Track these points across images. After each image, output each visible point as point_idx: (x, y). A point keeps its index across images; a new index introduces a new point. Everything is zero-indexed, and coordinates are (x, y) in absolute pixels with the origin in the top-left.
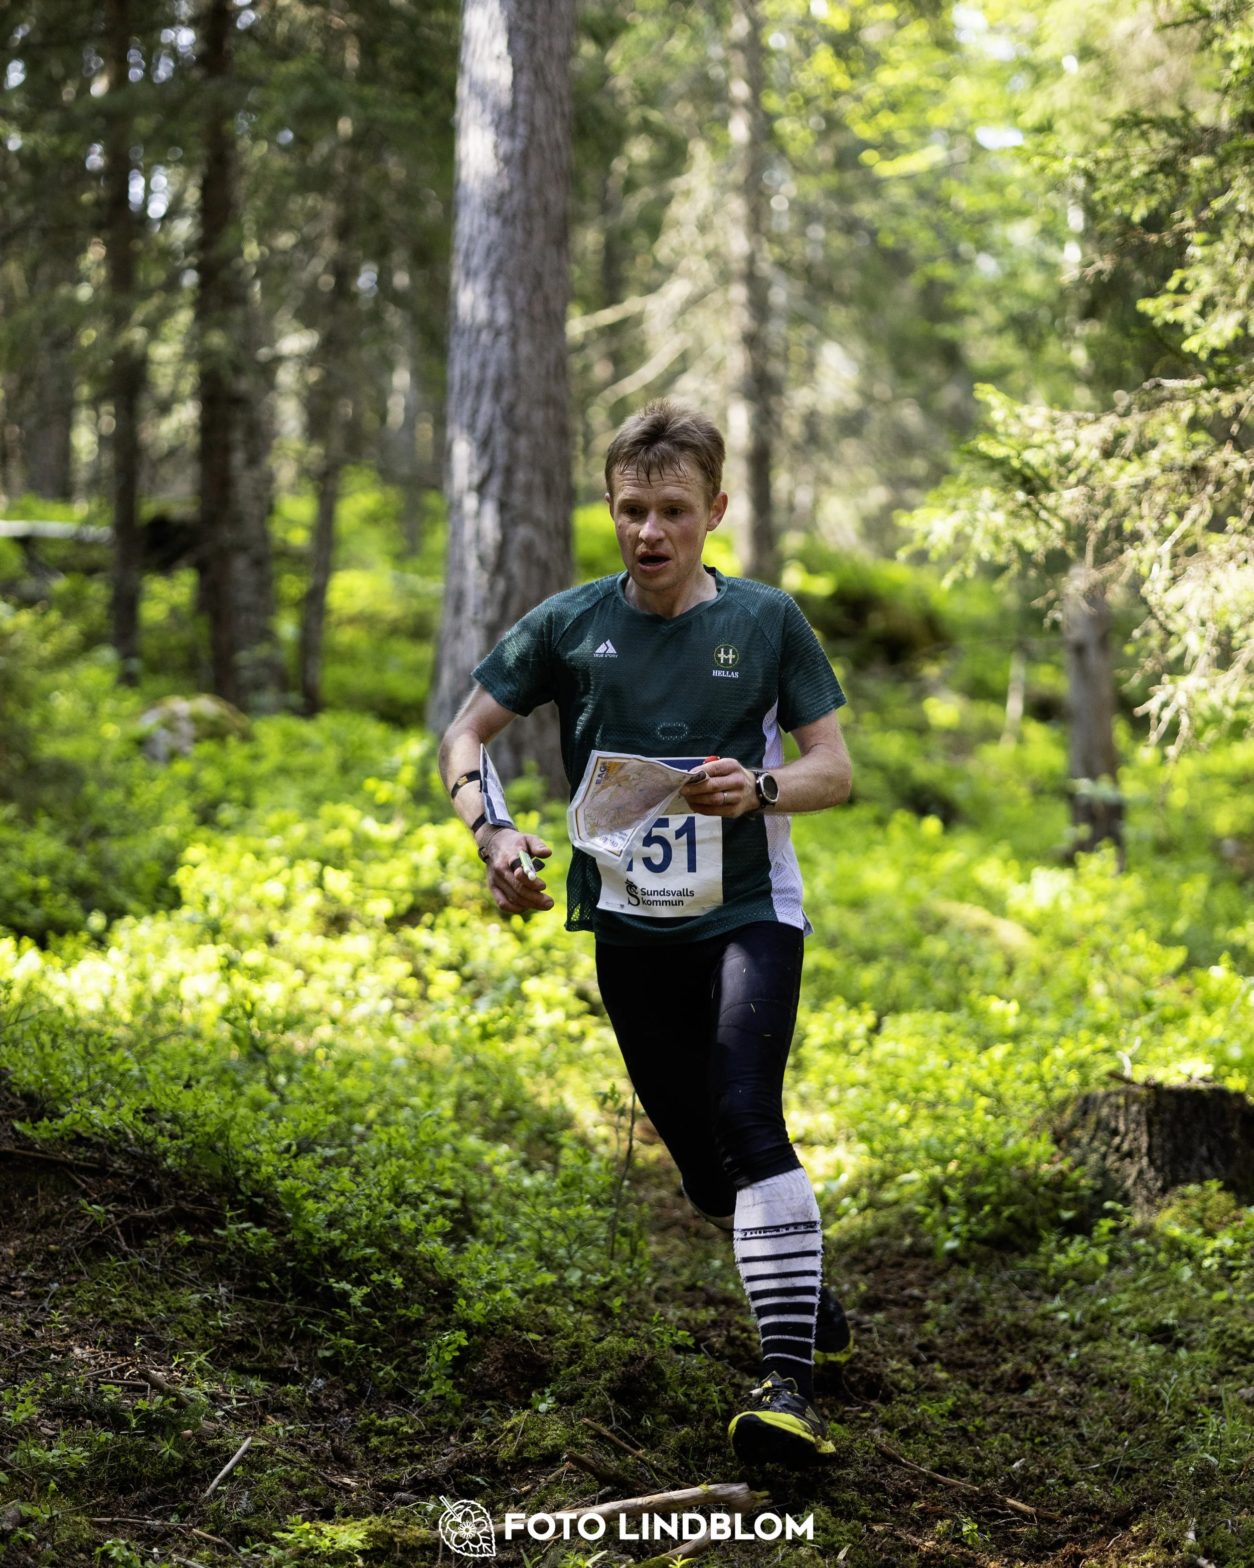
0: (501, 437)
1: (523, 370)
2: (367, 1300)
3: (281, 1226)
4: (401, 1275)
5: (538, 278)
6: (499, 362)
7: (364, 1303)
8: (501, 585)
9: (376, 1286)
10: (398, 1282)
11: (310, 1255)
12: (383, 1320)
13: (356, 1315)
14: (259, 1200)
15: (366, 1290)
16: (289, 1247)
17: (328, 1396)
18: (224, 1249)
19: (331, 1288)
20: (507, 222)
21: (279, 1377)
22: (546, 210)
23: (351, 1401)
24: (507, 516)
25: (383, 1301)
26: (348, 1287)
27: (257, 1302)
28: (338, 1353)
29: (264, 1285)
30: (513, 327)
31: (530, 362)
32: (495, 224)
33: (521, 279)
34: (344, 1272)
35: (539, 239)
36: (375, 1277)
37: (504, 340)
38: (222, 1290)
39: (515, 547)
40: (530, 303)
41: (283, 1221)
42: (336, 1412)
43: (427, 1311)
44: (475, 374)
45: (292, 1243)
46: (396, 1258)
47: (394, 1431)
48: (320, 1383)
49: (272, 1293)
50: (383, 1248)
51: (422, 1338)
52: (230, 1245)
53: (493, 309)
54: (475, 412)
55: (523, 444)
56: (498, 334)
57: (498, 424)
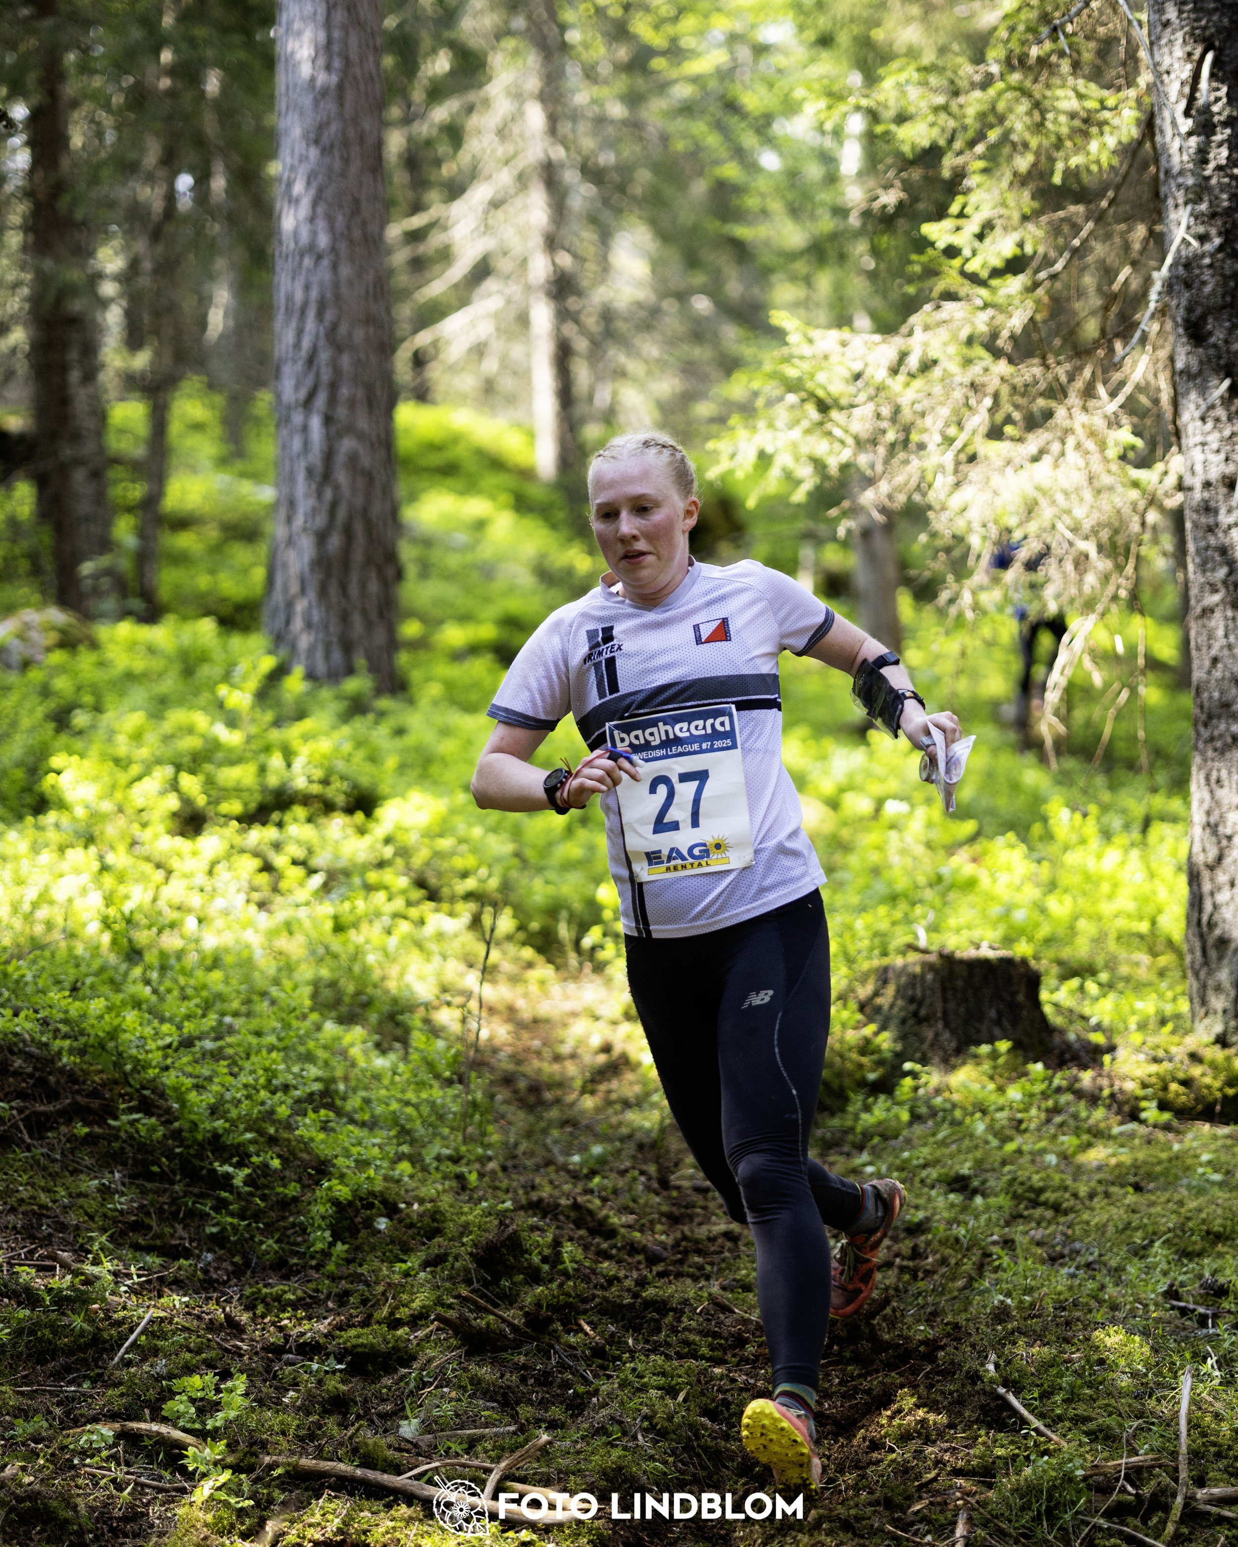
0: (324, 356)
1: (344, 290)
2: (249, 1181)
3: (167, 1117)
4: (279, 1156)
5: (356, 202)
6: (321, 284)
7: (246, 1183)
8: (328, 494)
9: (255, 1168)
10: (276, 1163)
11: (195, 1140)
12: (263, 1198)
13: (239, 1194)
14: (147, 1093)
15: (247, 1171)
16: (177, 1135)
17: (217, 1269)
18: (117, 1138)
19: (214, 1171)
20: (326, 151)
21: (172, 1253)
22: (362, 138)
23: (238, 1273)
24: (333, 429)
25: (262, 1181)
26: (230, 1169)
27: (149, 1185)
28: (224, 1229)
29: (155, 1169)
30: (333, 249)
31: (351, 283)
32: (314, 153)
33: (340, 206)
34: (226, 1155)
35: (355, 166)
36: (254, 1159)
37: (325, 262)
38: (117, 1175)
39: (340, 458)
40: (348, 228)
41: (169, 1110)
42: (224, 1283)
43: (303, 1187)
44: (299, 296)
45: (180, 1131)
46: (273, 1141)
47: (278, 1298)
48: (210, 1257)
49: (162, 1177)
50: (260, 1132)
51: (299, 1213)
52: (123, 1135)
53: (314, 234)
54: (300, 332)
55: (345, 361)
56: (319, 258)
57: (322, 342)
